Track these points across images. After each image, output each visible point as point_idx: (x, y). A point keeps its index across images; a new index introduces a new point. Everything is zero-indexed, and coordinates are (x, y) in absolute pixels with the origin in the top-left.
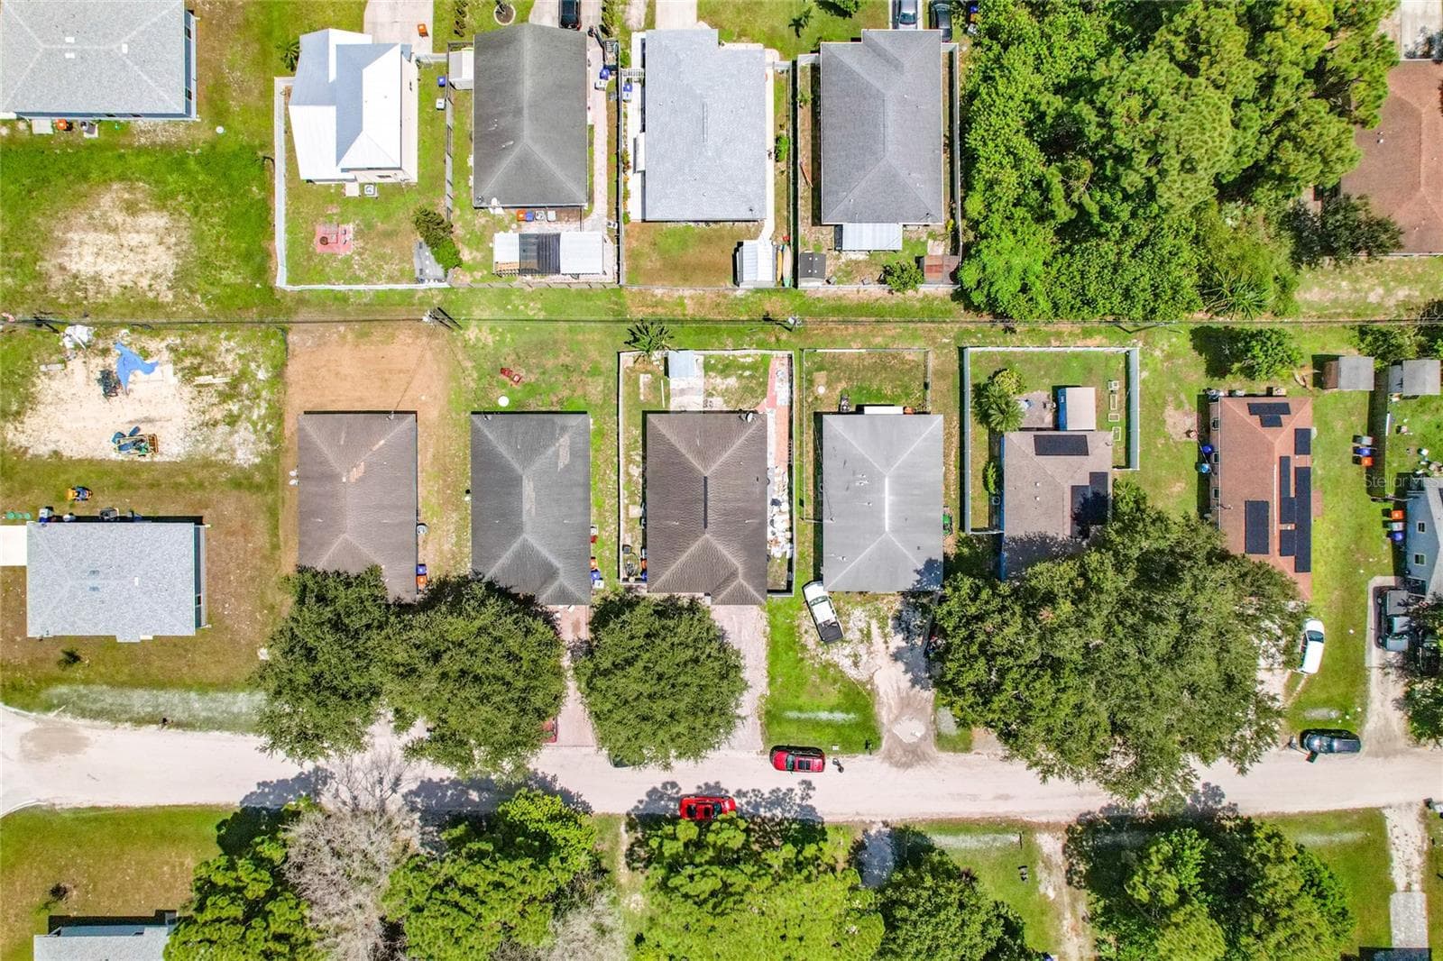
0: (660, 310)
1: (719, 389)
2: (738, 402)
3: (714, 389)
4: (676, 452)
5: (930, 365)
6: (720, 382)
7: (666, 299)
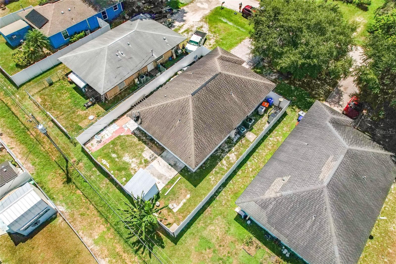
0: (119, 248)
1: (138, 161)
2: (136, 145)
3: (141, 163)
4: (196, 127)
5: (37, 91)
6: (133, 163)
7: (106, 252)
